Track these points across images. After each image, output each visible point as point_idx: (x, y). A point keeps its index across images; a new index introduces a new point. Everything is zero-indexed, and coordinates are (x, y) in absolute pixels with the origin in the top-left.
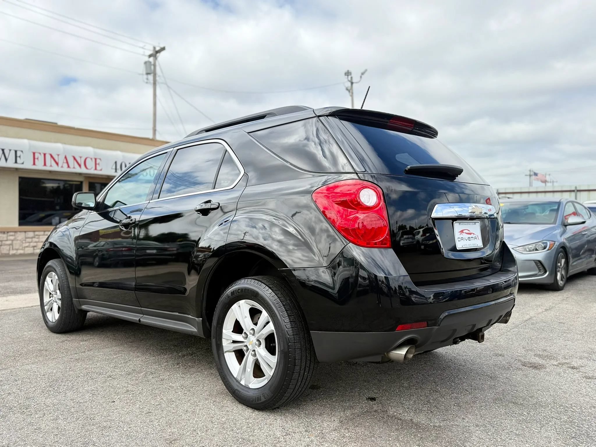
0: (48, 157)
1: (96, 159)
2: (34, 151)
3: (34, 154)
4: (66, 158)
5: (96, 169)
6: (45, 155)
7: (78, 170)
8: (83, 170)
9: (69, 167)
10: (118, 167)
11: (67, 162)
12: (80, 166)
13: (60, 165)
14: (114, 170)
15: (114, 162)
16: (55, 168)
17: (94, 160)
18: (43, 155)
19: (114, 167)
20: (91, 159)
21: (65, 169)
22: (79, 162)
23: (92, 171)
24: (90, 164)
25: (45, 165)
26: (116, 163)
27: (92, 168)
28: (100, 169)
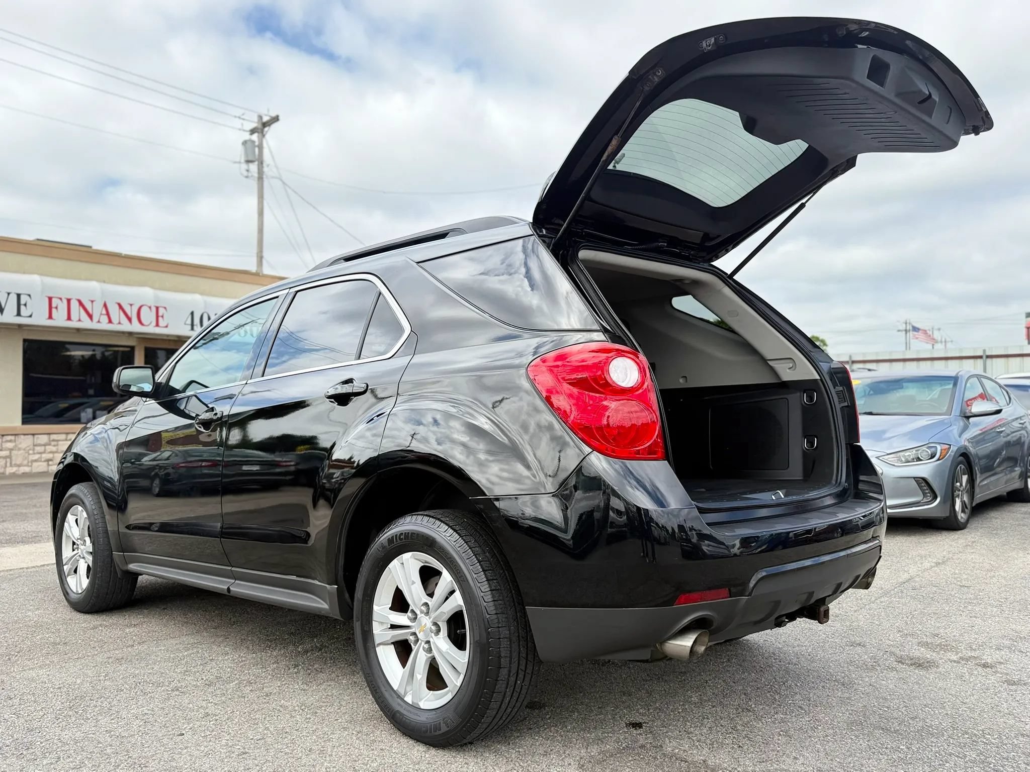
0: (75, 305)
1: (157, 308)
2: (50, 295)
3: (50, 299)
4: (105, 305)
5: (157, 325)
6: (69, 301)
7: (126, 327)
8: (136, 327)
9: (110, 321)
10: (197, 321)
11: (108, 314)
12: (130, 319)
13: (95, 318)
14: (190, 327)
15: (191, 311)
16: (86, 324)
17: (154, 310)
18: (65, 302)
19: (189, 322)
20: (150, 308)
21: (104, 325)
22: (129, 314)
23: (151, 329)
24: (148, 316)
25: (69, 318)
26: (192, 313)
27: (151, 323)
28: (165, 325)
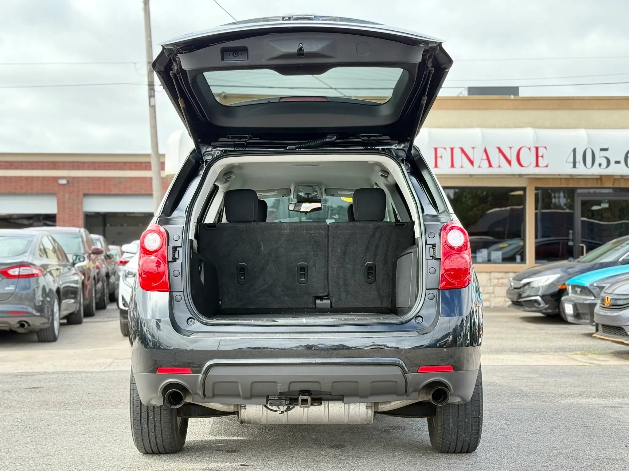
0: (457, 152)
1: (537, 149)
2: (436, 146)
3: (436, 149)
4: (485, 151)
5: (537, 165)
6: (452, 149)
7: (506, 169)
8: (516, 169)
9: (490, 166)
10: (579, 158)
11: (488, 159)
12: (509, 162)
13: (476, 164)
14: (572, 165)
15: (572, 149)
16: (468, 169)
17: (533, 150)
18: (449, 151)
19: (571, 159)
20: (530, 149)
21: (485, 170)
22: (509, 157)
23: (531, 170)
24: (528, 158)
25: (452, 166)
26: (574, 151)
27: (531, 164)
28: (545, 165)
